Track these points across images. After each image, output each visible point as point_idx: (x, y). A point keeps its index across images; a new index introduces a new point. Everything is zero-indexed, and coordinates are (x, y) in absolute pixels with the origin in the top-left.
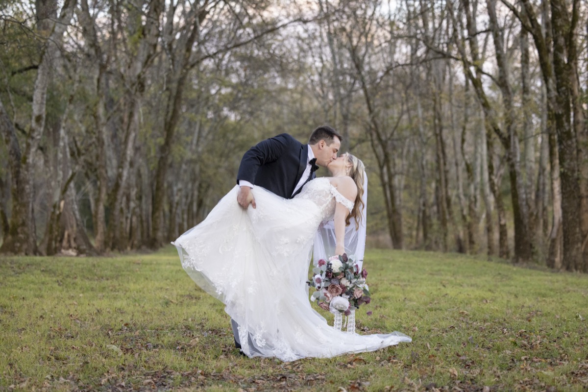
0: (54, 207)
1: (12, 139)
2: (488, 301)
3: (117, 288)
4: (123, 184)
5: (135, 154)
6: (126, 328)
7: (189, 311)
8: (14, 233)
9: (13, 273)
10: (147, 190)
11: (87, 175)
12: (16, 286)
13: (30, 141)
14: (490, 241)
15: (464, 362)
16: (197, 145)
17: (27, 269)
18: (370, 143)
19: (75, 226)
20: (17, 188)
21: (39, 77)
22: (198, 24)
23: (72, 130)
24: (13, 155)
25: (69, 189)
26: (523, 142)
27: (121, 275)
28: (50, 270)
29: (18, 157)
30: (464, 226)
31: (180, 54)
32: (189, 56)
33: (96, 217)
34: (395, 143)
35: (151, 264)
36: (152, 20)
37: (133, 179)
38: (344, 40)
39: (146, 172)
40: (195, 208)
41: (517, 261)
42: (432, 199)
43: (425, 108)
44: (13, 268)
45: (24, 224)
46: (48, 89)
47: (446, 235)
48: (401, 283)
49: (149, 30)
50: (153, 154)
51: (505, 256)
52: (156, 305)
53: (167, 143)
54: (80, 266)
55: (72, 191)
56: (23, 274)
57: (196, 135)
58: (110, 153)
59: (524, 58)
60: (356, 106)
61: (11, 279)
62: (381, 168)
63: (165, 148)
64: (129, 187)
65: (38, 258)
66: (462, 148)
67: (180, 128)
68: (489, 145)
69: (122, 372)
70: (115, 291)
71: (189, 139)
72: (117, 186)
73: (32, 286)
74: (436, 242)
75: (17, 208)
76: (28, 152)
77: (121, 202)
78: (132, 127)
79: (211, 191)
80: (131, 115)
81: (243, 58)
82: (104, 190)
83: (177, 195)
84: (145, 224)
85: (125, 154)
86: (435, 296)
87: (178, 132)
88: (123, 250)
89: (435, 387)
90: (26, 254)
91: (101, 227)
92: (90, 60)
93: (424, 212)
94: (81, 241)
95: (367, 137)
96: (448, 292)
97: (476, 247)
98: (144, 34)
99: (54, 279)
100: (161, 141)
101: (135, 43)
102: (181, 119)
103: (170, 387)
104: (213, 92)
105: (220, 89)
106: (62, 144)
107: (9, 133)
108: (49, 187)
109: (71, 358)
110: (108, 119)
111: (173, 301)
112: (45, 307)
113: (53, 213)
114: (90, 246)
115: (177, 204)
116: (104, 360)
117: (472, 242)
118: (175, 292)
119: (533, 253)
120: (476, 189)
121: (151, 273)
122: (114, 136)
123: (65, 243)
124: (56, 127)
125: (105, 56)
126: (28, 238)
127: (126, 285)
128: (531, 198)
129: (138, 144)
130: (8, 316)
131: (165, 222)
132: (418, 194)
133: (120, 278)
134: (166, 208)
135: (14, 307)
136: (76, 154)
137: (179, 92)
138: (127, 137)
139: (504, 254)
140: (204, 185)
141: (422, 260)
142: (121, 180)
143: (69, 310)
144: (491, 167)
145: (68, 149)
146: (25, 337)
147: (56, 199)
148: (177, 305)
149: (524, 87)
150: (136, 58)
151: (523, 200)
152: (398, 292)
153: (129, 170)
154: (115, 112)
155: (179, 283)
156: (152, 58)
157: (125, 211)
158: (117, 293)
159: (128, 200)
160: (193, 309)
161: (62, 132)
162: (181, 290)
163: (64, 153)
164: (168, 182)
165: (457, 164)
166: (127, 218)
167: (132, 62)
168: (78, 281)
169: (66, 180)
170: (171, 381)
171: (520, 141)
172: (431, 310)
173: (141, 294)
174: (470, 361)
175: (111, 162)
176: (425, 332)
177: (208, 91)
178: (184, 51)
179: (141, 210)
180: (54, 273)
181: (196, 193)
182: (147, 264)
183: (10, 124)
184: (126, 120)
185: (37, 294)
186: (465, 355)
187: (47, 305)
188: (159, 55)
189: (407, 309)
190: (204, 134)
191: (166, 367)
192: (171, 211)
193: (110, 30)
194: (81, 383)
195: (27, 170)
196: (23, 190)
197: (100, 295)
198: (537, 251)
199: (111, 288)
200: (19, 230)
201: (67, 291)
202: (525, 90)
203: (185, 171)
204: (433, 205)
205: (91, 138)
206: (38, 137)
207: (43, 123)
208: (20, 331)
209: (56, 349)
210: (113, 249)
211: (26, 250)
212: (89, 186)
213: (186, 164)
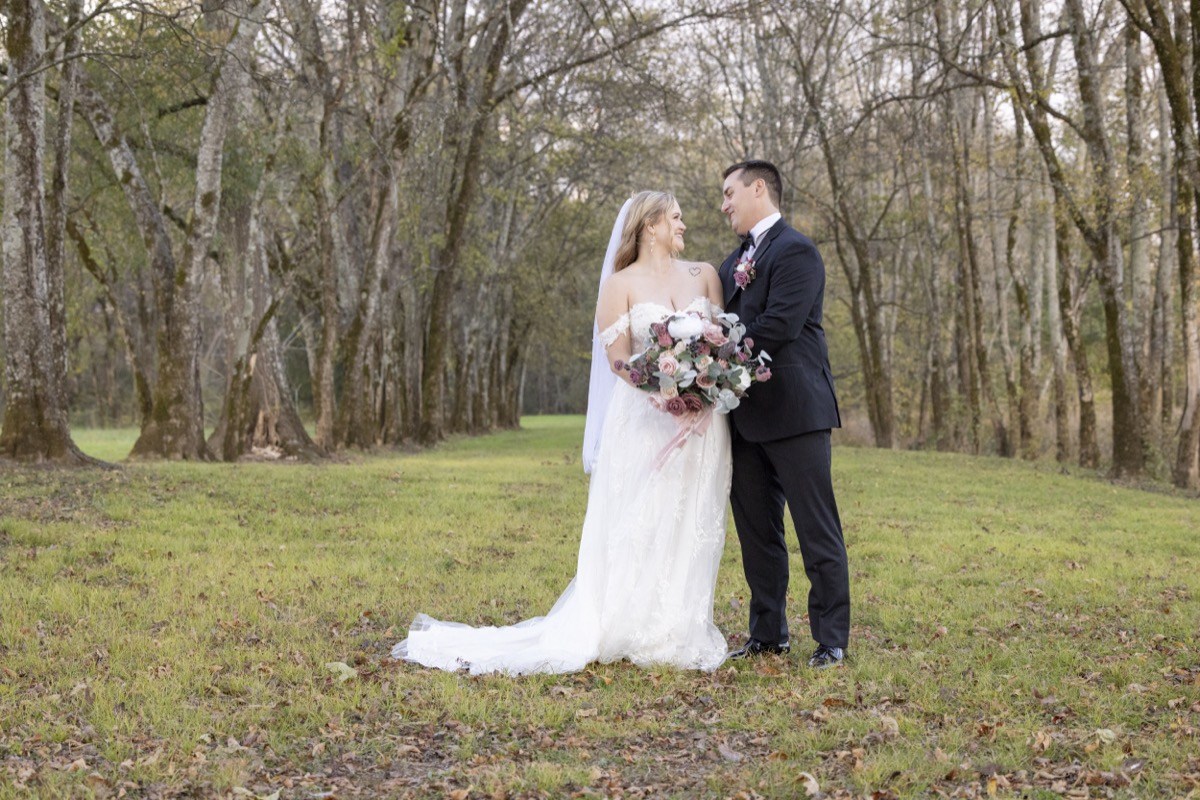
0: (238, 366)
1: (158, 237)
2: (1077, 565)
3: (353, 531)
4: (369, 321)
5: (392, 266)
6: (367, 620)
7: (492, 584)
8: (162, 416)
9: (154, 499)
10: (414, 333)
11: (300, 304)
12: (157, 528)
13: (192, 242)
14: (1061, 431)
15: (1050, 709)
16: (508, 247)
17: (181, 492)
18: (834, 246)
19: (277, 401)
20: (168, 330)
21: (209, 121)
22: (509, 22)
23: (273, 220)
24: (160, 268)
25: (266, 333)
26: (1128, 246)
27: (362, 504)
28: (226, 493)
29: (169, 274)
30: (1012, 404)
31: (477, 76)
32: (493, 80)
33: (318, 384)
34: (882, 245)
35: (419, 481)
36: (422, 13)
37: (388, 312)
38: (786, 50)
39: (413, 299)
40: (503, 367)
41: (1118, 476)
42: (948, 350)
43: (939, 180)
44: (154, 488)
45: (180, 399)
46: (225, 143)
47: (976, 421)
48: (900, 523)
49: (419, 33)
50: (424, 265)
51: (1090, 463)
52: (427, 569)
53: (452, 245)
54: (284, 485)
55: (272, 336)
56: (173, 501)
57: (506, 229)
58: (344, 263)
59: (1132, 86)
60: (808, 175)
61: (148, 512)
62: (855, 292)
63: (448, 254)
64: (380, 327)
65: (204, 467)
66: (1009, 255)
67: (477, 216)
68: (1062, 251)
69: (356, 725)
70: (348, 539)
71: (493, 236)
72: (358, 325)
73: (188, 527)
74: (956, 434)
75: (168, 369)
76: (188, 264)
77: (365, 356)
78: (386, 214)
79: (533, 333)
80: (384, 194)
81: (595, 85)
82: (333, 333)
83: (470, 341)
84: (410, 397)
85: (372, 265)
86: (970, 553)
87: (472, 223)
88: (368, 447)
89: (1000, 773)
90: (185, 457)
91: (327, 404)
92: (307, 88)
93: (935, 375)
94: (288, 430)
95: (829, 235)
96: (995, 544)
97: (1035, 444)
98: (408, 37)
99: (233, 512)
100: (440, 240)
101: (393, 56)
102: (480, 200)
103: (451, 763)
104: (538, 148)
105: (551, 143)
106: (252, 247)
107: (153, 227)
108: (230, 328)
109: (254, 691)
110: (341, 200)
111: (460, 560)
112: (210, 574)
113: (236, 378)
114: (307, 440)
115: (471, 358)
116: (319, 696)
117: (1026, 434)
118: (465, 542)
119: (1145, 458)
120: (1033, 332)
121: (418, 500)
122: (353, 231)
123: (258, 435)
124: (243, 215)
125: (336, 81)
126: (188, 425)
127: (370, 525)
128: (1142, 352)
129: (398, 246)
130: (135, 593)
131: (447, 392)
132: (923, 341)
133: (359, 510)
134: (450, 364)
135: (150, 574)
136: (280, 264)
137: (474, 148)
138: (376, 234)
139: (1089, 458)
140: (520, 322)
141: (936, 471)
142: (365, 314)
143: (257, 580)
144: (1064, 293)
145: (264, 257)
146: (164, 643)
147: (242, 351)
148: (468, 568)
149: (1131, 141)
150: (393, 83)
151: (1129, 357)
152: (898, 543)
153: (380, 296)
154: (353, 186)
155: (473, 521)
156: (423, 84)
157: (373, 371)
158: (352, 543)
159: (379, 351)
160: (500, 578)
161: (253, 225)
162: (476, 536)
163: (258, 265)
164: (454, 317)
165: (998, 287)
166: (376, 385)
167: (385, 92)
168: (277, 516)
169: (262, 316)
170: (456, 748)
171: (1124, 244)
172: (967, 583)
173: (398, 544)
174: (1063, 708)
175: (346, 281)
176: (962, 635)
177: (530, 146)
178: (483, 72)
179: (403, 371)
180: (233, 499)
181: (505, 337)
182: (411, 481)
183: (154, 208)
184: (375, 201)
185: (197, 544)
186: (1050, 693)
187: (214, 569)
188: (437, 79)
189: (920, 582)
190: (521, 227)
191: (445, 714)
192: (458, 371)
193: (345, 30)
194: (270, 754)
195: (187, 298)
196: (178, 334)
197: (320, 545)
198: (1153, 455)
199: (341, 531)
200: (171, 411)
201: (256, 539)
202: (1134, 146)
203: (486, 297)
204: (950, 362)
205: (309, 234)
206: (208, 235)
207: (217, 208)
208: (156, 628)
209: (226, 669)
210: (349, 444)
211: (184, 448)
212: (305, 325)
213: (487, 284)
